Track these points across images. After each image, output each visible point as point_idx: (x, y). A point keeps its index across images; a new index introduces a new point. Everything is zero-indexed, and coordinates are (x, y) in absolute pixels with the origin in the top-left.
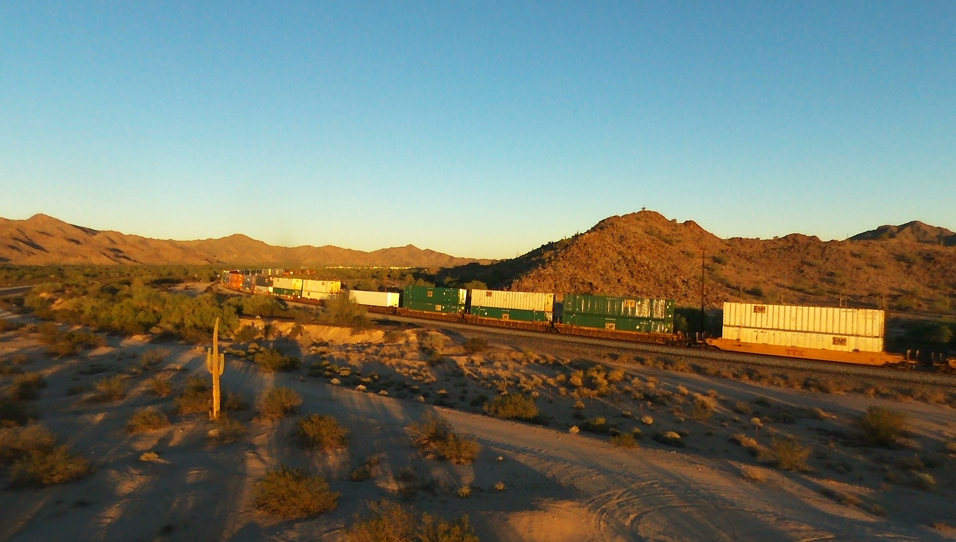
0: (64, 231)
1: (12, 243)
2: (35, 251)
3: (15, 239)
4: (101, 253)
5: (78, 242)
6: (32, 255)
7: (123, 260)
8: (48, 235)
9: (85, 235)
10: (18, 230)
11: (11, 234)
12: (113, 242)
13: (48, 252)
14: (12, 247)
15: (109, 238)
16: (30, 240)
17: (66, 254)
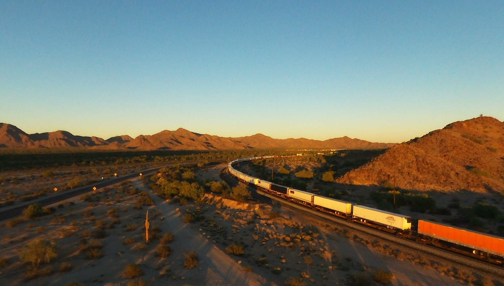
0: (189, 135)
1: (170, 141)
2: (178, 144)
3: (172, 139)
4: (202, 144)
5: (193, 140)
6: (177, 146)
7: (210, 148)
8: (183, 137)
9: (196, 137)
10: (172, 135)
11: (170, 137)
12: (207, 139)
13: (182, 144)
14: (170, 143)
15: (205, 138)
16: (176, 139)
17: (189, 146)
